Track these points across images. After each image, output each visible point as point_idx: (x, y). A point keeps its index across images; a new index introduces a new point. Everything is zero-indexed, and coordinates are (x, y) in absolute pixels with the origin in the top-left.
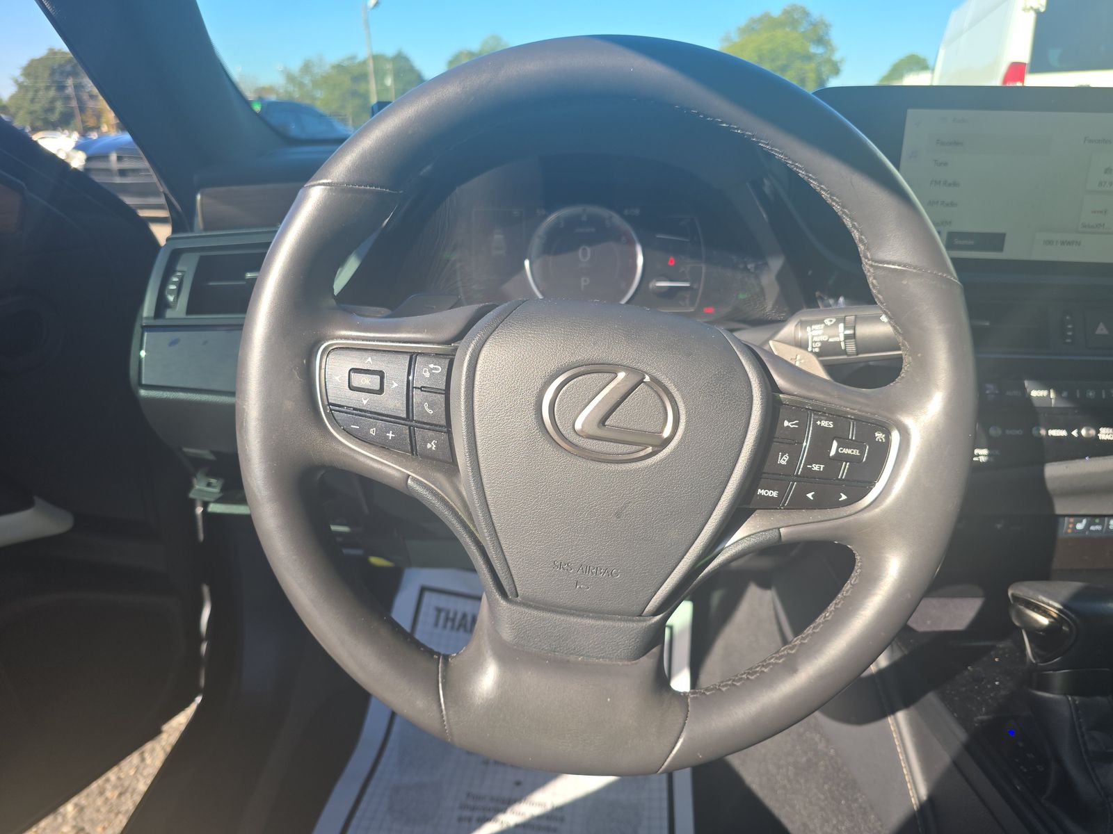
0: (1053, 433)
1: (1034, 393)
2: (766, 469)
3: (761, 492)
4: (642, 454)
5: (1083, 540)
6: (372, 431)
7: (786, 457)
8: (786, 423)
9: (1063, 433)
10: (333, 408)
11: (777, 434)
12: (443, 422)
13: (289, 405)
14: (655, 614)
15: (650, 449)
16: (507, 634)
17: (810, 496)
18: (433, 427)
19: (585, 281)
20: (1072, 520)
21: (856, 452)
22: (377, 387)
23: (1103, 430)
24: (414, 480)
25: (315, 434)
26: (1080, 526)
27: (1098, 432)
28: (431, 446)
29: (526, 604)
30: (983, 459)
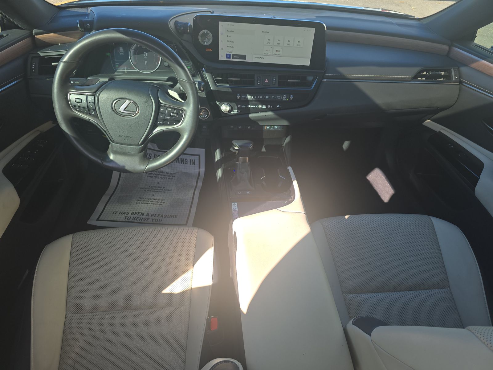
0: (252, 106)
1: (248, 97)
2: (158, 118)
3: (158, 122)
4: (133, 116)
5: (269, 131)
6: (81, 110)
7: (162, 116)
8: (162, 110)
9: (254, 106)
10: (73, 106)
11: (160, 112)
12: (95, 109)
13: (64, 105)
14: (141, 145)
15: (134, 115)
16: (114, 149)
17: (168, 123)
18: (93, 110)
19: (146, 62)
20: (266, 126)
21: (176, 115)
22: (81, 102)
23: (263, 106)
24: (91, 120)
25: (70, 111)
26: (268, 128)
27: (262, 106)
28: (93, 113)
29: (117, 143)
30: (236, 113)
